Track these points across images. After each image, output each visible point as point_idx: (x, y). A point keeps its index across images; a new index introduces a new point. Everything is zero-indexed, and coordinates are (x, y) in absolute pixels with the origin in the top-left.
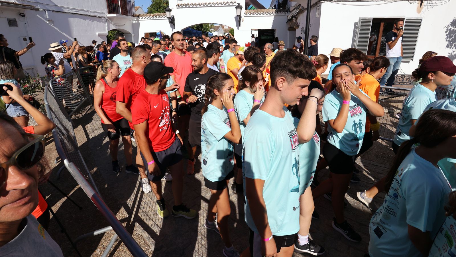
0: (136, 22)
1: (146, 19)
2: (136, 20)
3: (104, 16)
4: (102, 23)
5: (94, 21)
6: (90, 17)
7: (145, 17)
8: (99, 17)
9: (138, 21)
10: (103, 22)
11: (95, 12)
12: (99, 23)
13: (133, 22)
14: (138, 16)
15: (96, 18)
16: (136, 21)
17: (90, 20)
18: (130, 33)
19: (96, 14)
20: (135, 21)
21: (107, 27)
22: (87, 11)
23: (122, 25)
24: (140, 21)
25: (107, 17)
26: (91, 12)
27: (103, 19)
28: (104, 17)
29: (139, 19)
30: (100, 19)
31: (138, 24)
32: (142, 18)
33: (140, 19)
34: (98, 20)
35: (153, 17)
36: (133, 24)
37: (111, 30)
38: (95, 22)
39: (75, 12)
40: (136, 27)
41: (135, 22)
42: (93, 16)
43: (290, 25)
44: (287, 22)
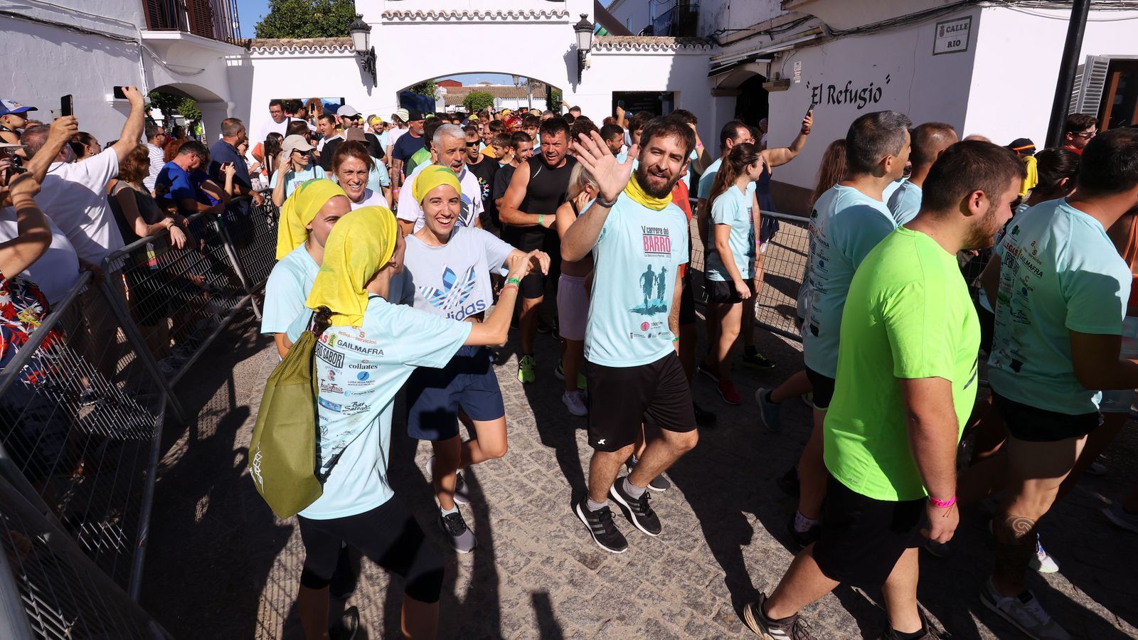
0: (240, 64)
1: (277, 54)
2: (239, 57)
3: (130, 36)
4: (123, 60)
5: (94, 50)
6: (79, 35)
7: (272, 50)
8: (115, 38)
9: (246, 59)
10: (129, 57)
11: (98, 19)
12: (113, 57)
13: (229, 64)
14: (248, 45)
15: (100, 41)
16: (240, 62)
17: (78, 46)
18: (221, 101)
19: (100, 27)
20: (234, 60)
21: (143, 77)
22: (65, 12)
23: (196, 71)
24: (252, 61)
25: (143, 40)
26: (81, 15)
27: (129, 47)
28: (133, 40)
29: (252, 53)
30: (117, 46)
31: (247, 72)
32: (262, 50)
33: (256, 55)
34: (108, 48)
35: (303, 49)
36: (230, 71)
37: (157, 86)
38: (98, 53)
39: (14, 7)
40: (242, 80)
41: (235, 63)
42: (91, 33)
43: (721, 80)
44: (710, 74)
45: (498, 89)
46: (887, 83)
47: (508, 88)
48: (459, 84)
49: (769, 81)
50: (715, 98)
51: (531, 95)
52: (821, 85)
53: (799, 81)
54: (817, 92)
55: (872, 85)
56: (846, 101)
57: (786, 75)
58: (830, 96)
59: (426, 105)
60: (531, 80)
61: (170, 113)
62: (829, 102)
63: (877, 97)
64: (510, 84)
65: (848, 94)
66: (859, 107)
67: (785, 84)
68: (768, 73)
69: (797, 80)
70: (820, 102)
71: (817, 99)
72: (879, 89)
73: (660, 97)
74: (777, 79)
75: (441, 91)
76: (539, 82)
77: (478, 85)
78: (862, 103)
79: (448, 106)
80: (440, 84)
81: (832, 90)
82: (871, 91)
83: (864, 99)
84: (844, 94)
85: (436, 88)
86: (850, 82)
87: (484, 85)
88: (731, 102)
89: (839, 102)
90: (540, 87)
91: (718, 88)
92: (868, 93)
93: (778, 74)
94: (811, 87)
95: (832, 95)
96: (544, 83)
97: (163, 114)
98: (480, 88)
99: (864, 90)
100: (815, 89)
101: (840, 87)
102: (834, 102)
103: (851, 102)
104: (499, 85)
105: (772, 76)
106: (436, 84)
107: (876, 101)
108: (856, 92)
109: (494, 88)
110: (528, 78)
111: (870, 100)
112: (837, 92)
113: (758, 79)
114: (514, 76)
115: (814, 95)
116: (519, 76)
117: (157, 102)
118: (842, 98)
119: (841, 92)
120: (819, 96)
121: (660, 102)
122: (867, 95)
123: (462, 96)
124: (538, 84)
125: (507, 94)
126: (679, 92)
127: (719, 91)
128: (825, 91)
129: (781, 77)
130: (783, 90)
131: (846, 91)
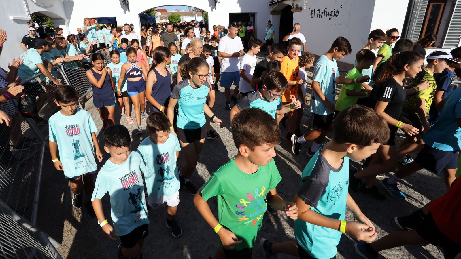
18: (62, 18)
21: (26, 9)
23: (50, 6)
37: (33, 12)
43: (274, 8)
44: (270, 5)
45: (183, 12)
46: (341, 8)
47: (187, 12)
48: (166, 11)
49: (293, 8)
50: (272, 15)
51: (196, 15)
52: (315, 10)
53: (306, 8)
54: (313, 12)
55: (335, 9)
56: (324, 16)
57: (300, 6)
58: (318, 14)
59: (151, 20)
60: (196, 9)
61: (41, 25)
62: (317, 17)
63: (337, 15)
64: (187, 10)
65: (325, 13)
66: (330, 19)
67: (300, 9)
68: (293, 4)
69: (305, 7)
70: (314, 17)
71: (313, 15)
72: (338, 11)
73: (249, 15)
74: (297, 7)
75: (158, 14)
76: (200, 9)
77: (174, 11)
78: (331, 17)
79: (162, 20)
80: (158, 11)
81: (319, 11)
82: (334, 12)
83: (332, 15)
84: (323, 13)
85: (156, 12)
86: (326, 8)
87: (177, 11)
88: (278, 17)
89: (322, 17)
90: (200, 11)
91: (273, 11)
92: (333, 13)
93: (297, 5)
94: (310, 10)
95: (319, 14)
96: (201, 10)
97: (39, 25)
98: (175, 12)
99: (332, 12)
100: (312, 11)
101: (322, 10)
102: (319, 17)
103: (326, 16)
104: (183, 11)
105: (295, 6)
106: (156, 10)
107: (336, 16)
108: (329, 12)
109: (181, 12)
110: (195, 8)
111: (334, 16)
112: (321, 12)
113: (289, 7)
114: (189, 7)
115: (312, 14)
116: (191, 7)
117: (35, 20)
118: (323, 15)
119: (322, 12)
120: (313, 14)
121: (249, 18)
122: (333, 14)
123: (167, 16)
124: (199, 10)
125: (186, 14)
126: (257, 13)
127: (273, 13)
128: (316, 12)
129: (298, 6)
130: (299, 12)
131: (325, 12)
